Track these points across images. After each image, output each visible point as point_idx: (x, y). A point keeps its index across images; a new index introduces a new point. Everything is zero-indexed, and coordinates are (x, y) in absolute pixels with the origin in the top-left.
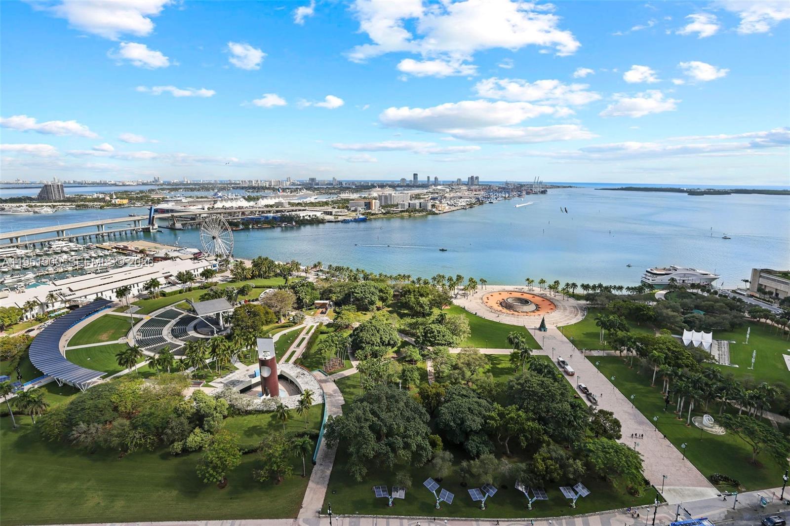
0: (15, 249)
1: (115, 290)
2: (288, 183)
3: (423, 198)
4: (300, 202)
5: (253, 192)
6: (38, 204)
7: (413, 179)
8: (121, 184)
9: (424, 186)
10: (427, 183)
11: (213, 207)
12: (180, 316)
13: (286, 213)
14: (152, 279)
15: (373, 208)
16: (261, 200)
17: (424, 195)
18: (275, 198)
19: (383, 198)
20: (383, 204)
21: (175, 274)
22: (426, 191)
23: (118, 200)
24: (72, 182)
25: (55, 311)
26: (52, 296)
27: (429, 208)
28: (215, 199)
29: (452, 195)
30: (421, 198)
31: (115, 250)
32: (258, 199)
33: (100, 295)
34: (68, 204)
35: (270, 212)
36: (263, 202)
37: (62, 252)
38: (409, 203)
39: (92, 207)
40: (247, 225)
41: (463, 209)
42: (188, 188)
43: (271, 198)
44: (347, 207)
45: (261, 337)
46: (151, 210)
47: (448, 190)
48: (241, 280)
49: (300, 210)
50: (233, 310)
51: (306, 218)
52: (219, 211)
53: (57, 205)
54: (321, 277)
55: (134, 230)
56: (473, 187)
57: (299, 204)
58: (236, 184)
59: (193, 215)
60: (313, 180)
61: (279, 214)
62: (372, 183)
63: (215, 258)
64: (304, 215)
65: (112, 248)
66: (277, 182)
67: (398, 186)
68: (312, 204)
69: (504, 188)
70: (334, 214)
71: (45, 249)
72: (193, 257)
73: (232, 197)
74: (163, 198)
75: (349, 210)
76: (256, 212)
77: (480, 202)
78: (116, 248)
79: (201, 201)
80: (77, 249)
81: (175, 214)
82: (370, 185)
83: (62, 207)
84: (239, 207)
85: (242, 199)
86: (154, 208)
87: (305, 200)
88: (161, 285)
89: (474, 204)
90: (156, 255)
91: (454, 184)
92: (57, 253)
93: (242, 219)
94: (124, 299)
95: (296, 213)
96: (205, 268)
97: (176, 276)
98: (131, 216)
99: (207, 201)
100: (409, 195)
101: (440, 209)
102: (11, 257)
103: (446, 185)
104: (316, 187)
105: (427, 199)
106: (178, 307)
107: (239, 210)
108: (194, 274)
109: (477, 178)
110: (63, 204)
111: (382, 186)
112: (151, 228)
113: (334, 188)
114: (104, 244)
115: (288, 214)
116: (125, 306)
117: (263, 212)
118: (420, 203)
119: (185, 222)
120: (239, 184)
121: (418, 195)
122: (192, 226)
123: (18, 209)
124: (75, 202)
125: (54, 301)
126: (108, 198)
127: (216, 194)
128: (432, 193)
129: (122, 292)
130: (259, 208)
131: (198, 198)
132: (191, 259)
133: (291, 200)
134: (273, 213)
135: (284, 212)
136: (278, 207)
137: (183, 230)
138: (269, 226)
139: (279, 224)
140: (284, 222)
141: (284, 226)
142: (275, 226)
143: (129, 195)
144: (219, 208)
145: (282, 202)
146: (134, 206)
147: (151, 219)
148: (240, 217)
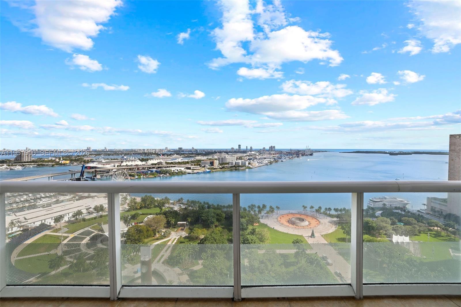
1: (53, 218)
2: (166, 151)
3: (243, 159)
4: (172, 162)
5: (145, 156)
6: (14, 164)
7: (238, 148)
9: (244, 152)
10: (246, 150)
11: (121, 165)
12: (93, 234)
14: (78, 210)
15: (215, 165)
17: (244, 157)
18: (158, 159)
19: (221, 159)
20: (221, 163)
21: (93, 207)
22: (245, 155)
23: (64, 161)
25: (12, 233)
26: (12, 223)
27: (247, 164)
28: (122, 160)
29: (260, 157)
30: (242, 159)
32: (148, 160)
33: (43, 222)
34: (33, 164)
35: (154, 168)
36: (150, 162)
38: (236, 162)
39: (47, 165)
40: (140, 176)
41: (266, 165)
42: (107, 154)
43: (155, 160)
44: (200, 165)
46: (83, 167)
47: (258, 154)
48: (133, 210)
49: (172, 167)
50: (127, 229)
51: (175, 171)
53: (26, 165)
54: (182, 207)
55: (71, 179)
56: (271, 152)
57: (172, 163)
58: (136, 151)
59: (108, 170)
60: (180, 149)
61: (159, 169)
62: (215, 150)
64: (174, 169)
66: (160, 150)
67: (230, 152)
68: (179, 163)
69: (289, 153)
70: (192, 168)
72: (105, 196)
73: (132, 159)
74: (91, 160)
75: (200, 166)
76: (146, 168)
77: (276, 161)
79: (114, 162)
81: (97, 170)
82: (213, 151)
83: (28, 166)
84: (136, 165)
85: (138, 160)
86: (85, 166)
87: (175, 161)
88: (84, 214)
89: (273, 162)
91: (261, 150)
93: (137, 172)
94: (58, 224)
95: (169, 168)
98: (71, 171)
99: (117, 162)
100: (236, 157)
101: (253, 165)
103: (257, 151)
104: (182, 153)
105: (246, 159)
106: (93, 227)
107: (136, 167)
108: (105, 206)
109: (274, 147)
110: (30, 164)
111: (220, 152)
112: (81, 178)
113: (192, 154)
115: (165, 169)
116: (59, 228)
117: (150, 168)
118: (242, 162)
119: (102, 174)
120: (137, 151)
121: (241, 157)
122: (106, 176)
123: (1, 167)
124: (37, 162)
125: (13, 226)
126: (57, 160)
127: (123, 157)
128: (249, 156)
129: (58, 219)
130: (148, 165)
131: (112, 160)
133: (167, 160)
134: (156, 169)
135: (162, 168)
136: (159, 165)
137: (101, 179)
138: (153, 176)
139: (159, 175)
140: (162, 174)
141: (162, 176)
142: (156, 176)
143: (71, 158)
144: (124, 166)
145: (162, 162)
146: (73, 165)
147: (82, 172)
148: (136, 171)
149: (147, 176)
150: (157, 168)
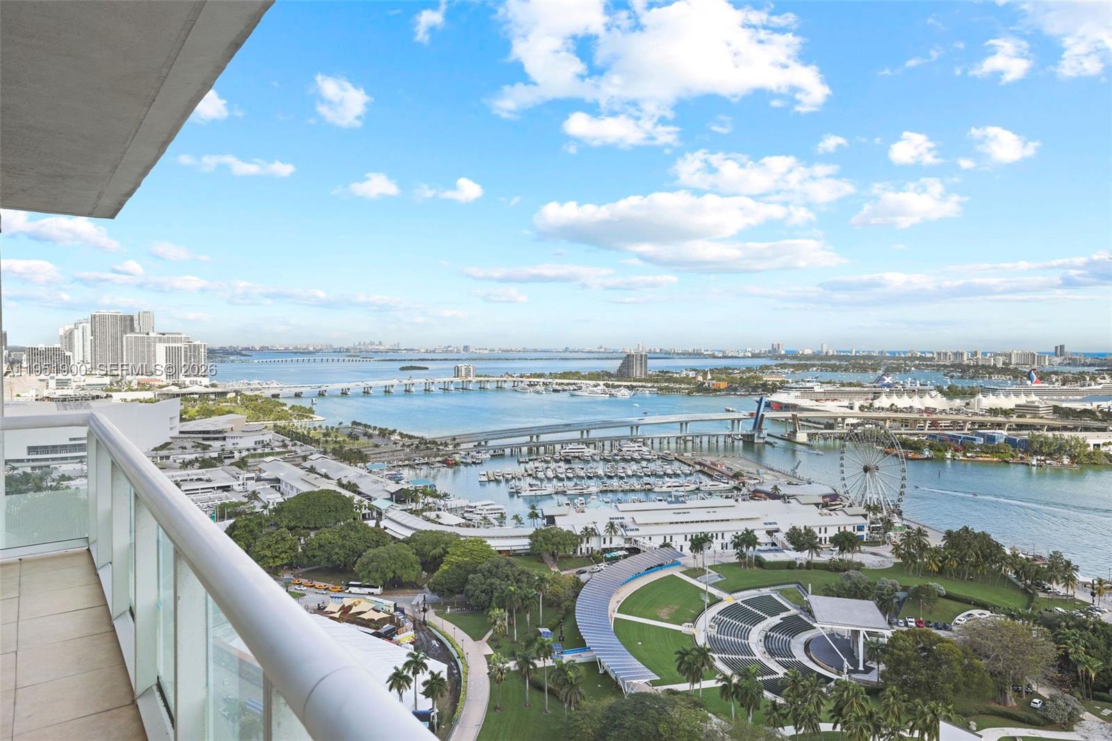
0: (584, 446)
1: (689, 537)
2: (1058, 360)
4: (1088, 406)
5: (962, 377)
6: (616, 383)
8: (721, 355)
11: (871, 405)
12: (784, 615)
13: (1045, 433)
14: (746, 530)
16: (980, 396)
18: (1017, 394)
21: (785, 529)
23: (714, 382)
24: (658, 351)
25: (611, 550)
26: (612, 525)
28: (878, 390)
31: (698, 467)
32: (973, 394)
33: (668, 540)
34: (649, 385)
35: (999, 425)
36: (984, 403)
37: (633, 459)
39: (679, 390)
40: (939, 450)
42: (827, 366)
43: (1007, 394)
45: (948, 720)
46: (760, 403)
49: (1087, 429)
50: (888, 633)
51: (1103, 449)
52: (883, 414)
53: (637, 386)
55: (729, 436)
57: (1086, 413)
59: (831, 418)
61: (1025, 434)
63: (864, 511)
64: (1100, 442)
65: (695, 463)
66: (1025, 355)
71: (615, 451)
72: (821, 501)
73: (913, 387)
74: (782, 382)
76: (965, 422)
78: (700, 464)
79: (850, 393)
80: (650, 457)
81: (799, 415)
83: (641, 389)
84: (927, 409)
85: (934, 393)
86: (766, 399)
87: (1104, 405)
88: (759, 544)
90: (759, 487)
92: (625, 460)
93: (930, 436)
94: (699, 556)
95: (1073, 434)
96: (842, 530)
97: (787, 533)
98: (729, 411)
99: (860, 393)
102: (577, 457)
106: (783, 593)
107: (925, 416)
108: (819, 536)
110: (644, 384)
112: (756, 435)
114: (685, 454)
116: (700, 568)
117: (982, 425)
119: (814, 431)
122: (826, 439)
123: (595, 389)
124: (657, 382)
125: (613, 534)
127: (880, 379)
129: (699, 543)
130: (975, 414)
131: (843, 385)
132: (817, 505)
133: (1063, 401)
134: (1009, 430)
135: (1038, 430)
136: (1025, 417)
137: (808, 445)
138: (996, 459)
139: (1021, 458)
140: (1035, 453)
141: (1034, 462)
142: (1011, 460)
143: (730, 374)
144: (883, 409)
145: (1036, 404)
146: (735, 394)
147: (759, 419)
148: (926, 431)
149: (969, 455)
150: (1014, 430)
